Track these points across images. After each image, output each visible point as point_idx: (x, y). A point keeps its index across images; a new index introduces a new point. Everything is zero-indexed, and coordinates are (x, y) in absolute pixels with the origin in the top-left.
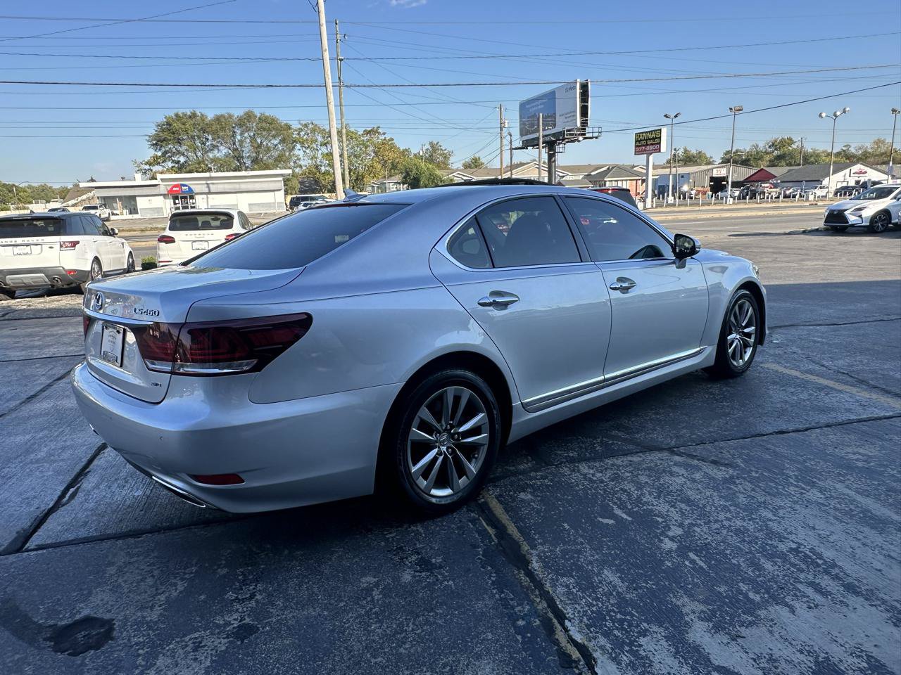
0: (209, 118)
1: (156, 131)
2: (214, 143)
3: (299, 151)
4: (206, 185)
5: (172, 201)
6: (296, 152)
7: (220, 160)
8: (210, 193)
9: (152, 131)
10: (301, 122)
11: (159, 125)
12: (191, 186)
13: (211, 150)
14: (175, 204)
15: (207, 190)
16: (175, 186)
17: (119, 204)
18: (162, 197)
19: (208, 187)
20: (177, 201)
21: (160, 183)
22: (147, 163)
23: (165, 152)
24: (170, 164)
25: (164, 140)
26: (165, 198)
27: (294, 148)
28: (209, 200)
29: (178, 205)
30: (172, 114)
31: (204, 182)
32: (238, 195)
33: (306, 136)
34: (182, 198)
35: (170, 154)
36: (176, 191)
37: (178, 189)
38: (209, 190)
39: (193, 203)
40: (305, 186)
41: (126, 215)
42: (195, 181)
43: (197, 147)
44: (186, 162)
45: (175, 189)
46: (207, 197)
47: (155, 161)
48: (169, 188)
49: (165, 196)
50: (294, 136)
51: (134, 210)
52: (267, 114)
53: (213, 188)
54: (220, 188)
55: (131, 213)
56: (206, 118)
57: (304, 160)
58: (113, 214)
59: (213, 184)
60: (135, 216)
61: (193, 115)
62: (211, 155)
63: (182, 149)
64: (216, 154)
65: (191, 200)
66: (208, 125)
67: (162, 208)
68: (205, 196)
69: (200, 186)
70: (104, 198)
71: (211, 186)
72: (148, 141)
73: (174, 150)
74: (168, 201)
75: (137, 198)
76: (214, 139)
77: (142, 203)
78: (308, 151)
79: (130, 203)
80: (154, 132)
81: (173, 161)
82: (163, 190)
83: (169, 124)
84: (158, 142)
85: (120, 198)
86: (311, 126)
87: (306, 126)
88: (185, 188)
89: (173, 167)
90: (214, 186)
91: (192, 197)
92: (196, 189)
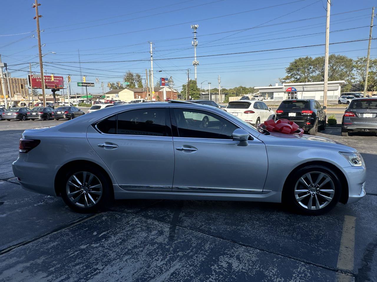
0: (313, 59)
1: (290, 66)
2: (314, 69)
3: (354, 72)
4: (303, 88)
5: (287, 94)
6: (353, 72)
7: (315, 77)
8: (303, 91)
9: (288, 66)
10: (359, 58)
11: (291, 64)
12: (296, 89)
13: (312, 72)
14: (288, 95)
15: (302, 90)
16: (289, 88)
17: (267, 95)
18: (283, 93)
19: (303, 89)
20: (289, 94)
21: (284, 87)
22: (284, 79)
23: (292, 74)
24: (293, 79)
25: (292, 69)
26: (285, 93)
27: (352, 70)
28: (303, 94)
29: (289, 96)
30: (298, 58)
31: (302, 87)
32: (316, 92)
33: (360, 64)
34: (292, 93)
35: (294, 75)
36: (289, 90)
37: (290, 89)
38: (304, 90)
39: (296, 96)
40: (356, 88)
41: (269, 99)
42: (298, 86)
43: (306, 71)
44: (300, 78)
45: (289, 89)
46: (302, 93)
47: (287, 78)
48: (287, 89)
49: (285, 92)
50: (353, 64)
51: (272, 98)
52: (341, 55)
53: (305, 89)
54: (309, 89)
55: (271, 99)
56: (312, 59)
57: (356, 75)
58: (264, 99)
59: (306, 87)
60: (272, 100)
61: (307, 58)
62: (311, 75)
63: (299, 73)
64: (314, 74)
65: (295, 94)
66: (313, 62)
67: (283, 97)
68: (301, 92)
69: (300, 88)
70: (263, 93)
71: (305, 88)
72: (286, 70)
73: (296, 73)
74: (285, 94)
75: (274, 93)
76: (314, 68)
77: (275, 95)
78: (359, 71)
79: (271, 95)
80: (289, 66)
81: (294, 78)
82: (284, 90)
83: (296, 63)
84: (290, 70)
85: (268, 93)
86: (364, 59)
87: (361, 59)
88: (294, 89)
89: (294, 80)
90: (306, 88)
91: (296, 93)
92: (298, 89)
